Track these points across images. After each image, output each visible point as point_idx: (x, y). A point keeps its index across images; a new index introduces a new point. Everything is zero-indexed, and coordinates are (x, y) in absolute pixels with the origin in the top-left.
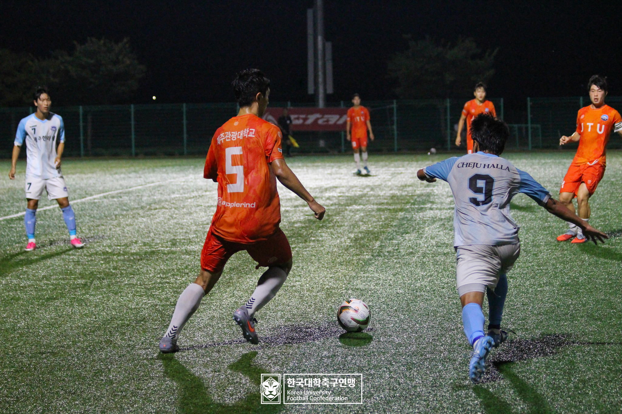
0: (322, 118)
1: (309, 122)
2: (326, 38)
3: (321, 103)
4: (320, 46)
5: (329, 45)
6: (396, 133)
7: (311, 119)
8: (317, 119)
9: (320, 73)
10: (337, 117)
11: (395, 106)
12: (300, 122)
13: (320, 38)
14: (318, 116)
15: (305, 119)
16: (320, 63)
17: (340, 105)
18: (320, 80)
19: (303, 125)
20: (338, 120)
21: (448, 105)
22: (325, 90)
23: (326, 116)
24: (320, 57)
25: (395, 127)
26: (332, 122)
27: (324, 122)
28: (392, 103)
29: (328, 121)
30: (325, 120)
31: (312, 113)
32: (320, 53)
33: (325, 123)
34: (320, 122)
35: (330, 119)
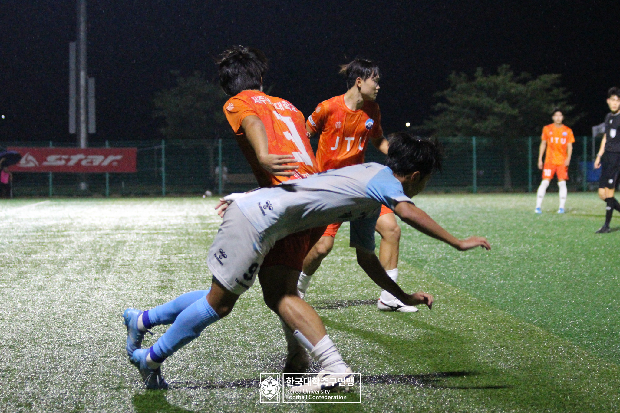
0: (86, 158)
1: (72, 163)
2: (89, 74)
3: (83, 144)
4: (82, 82)
5: (92, 81)
6: (164, 175)
7: (74, 159)
8: (80, 160)
9: (82, 111)
10: (101, 158)
11: (163, 146)
12: (63, 163)
13: (83, 74)
14: (81, 156)
15: (68, 160)
16: (82, 101)
17: (104, 145)
18: (83, 118)
19: (65, 166)
20: (103, 161)
21: (220, 145)
22: (87, 129)
23: (90, 157)
24: (82, 94)
25: (163, 169)
26: (96, 163)
27: (88, 163)
28: (160, 143)
29: (92, 162)
30: (89, 160)
31: (75, 153)
32: (82, 89)
33: (89, 165)
34: (84, 163)
35: (94, 160)
